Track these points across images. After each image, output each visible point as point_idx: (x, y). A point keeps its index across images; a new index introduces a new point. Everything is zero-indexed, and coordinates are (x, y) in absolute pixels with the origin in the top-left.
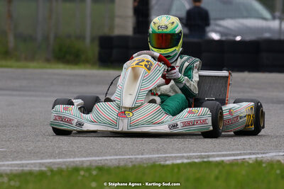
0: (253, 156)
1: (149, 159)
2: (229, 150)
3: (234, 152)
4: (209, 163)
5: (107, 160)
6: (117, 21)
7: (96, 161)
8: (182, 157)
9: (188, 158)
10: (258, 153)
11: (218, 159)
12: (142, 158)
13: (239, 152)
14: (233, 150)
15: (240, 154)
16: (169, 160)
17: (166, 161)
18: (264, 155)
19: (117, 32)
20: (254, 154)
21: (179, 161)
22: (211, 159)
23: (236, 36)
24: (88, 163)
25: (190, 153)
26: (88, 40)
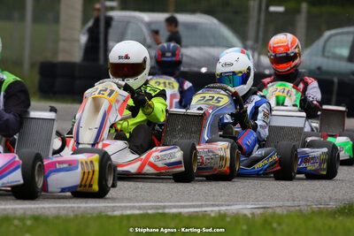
0: (216, 209)
1: (94, 208)
2: (188, 201)
3: (194, 203)
4: (164, 214)
5: (44, 208)
6: (62, 45)
7: (31, 209)
8: (133, 207)
9: (140, 208)
10: (222, 205)
11: (174, 211)
12: (85, 208)
13: (200, 203)
14: (192, 201)
15: (201, 206)
16: (118, 210)
17: (114, 211)
18: (229, 208)
19: (61, 58)
20: (217, 206)
21: (129, 212)
22: (167, 211)
23: (201, 67)
24: (22, 211)
25: (142, 202)
26: (26, 66)
